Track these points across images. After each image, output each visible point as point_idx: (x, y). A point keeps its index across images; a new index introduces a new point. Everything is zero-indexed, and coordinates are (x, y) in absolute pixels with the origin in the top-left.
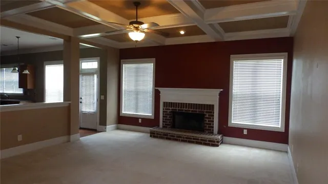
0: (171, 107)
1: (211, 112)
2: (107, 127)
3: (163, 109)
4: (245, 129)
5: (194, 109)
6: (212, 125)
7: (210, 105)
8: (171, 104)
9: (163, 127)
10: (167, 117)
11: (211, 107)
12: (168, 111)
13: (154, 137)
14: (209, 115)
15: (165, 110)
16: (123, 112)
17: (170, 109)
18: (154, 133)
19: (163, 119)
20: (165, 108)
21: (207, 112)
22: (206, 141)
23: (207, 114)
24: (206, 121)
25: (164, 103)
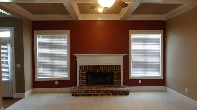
0: (87, 69)
1: (118, 71)
2: (25, 93)
3: (80, 71)
4: (140, 80)
5: (105, 69)
6: (119, 80)
7: (117, 66)
8: (87, 67)
9: (80, 85)
10: (83, 77)
11: (118, 67)
12: (84, 72)
13: (76, 95)
14: (117, 73)
15: (81, 72)
16: (38, 77)
17: (85, 71)
18: (76, 93)
19: (80, 79)
20: (81, 71)
21: (115, 71)
22: (120, 92)
23: (116, 72)
24: (115, 77)
25: (80, 66)
